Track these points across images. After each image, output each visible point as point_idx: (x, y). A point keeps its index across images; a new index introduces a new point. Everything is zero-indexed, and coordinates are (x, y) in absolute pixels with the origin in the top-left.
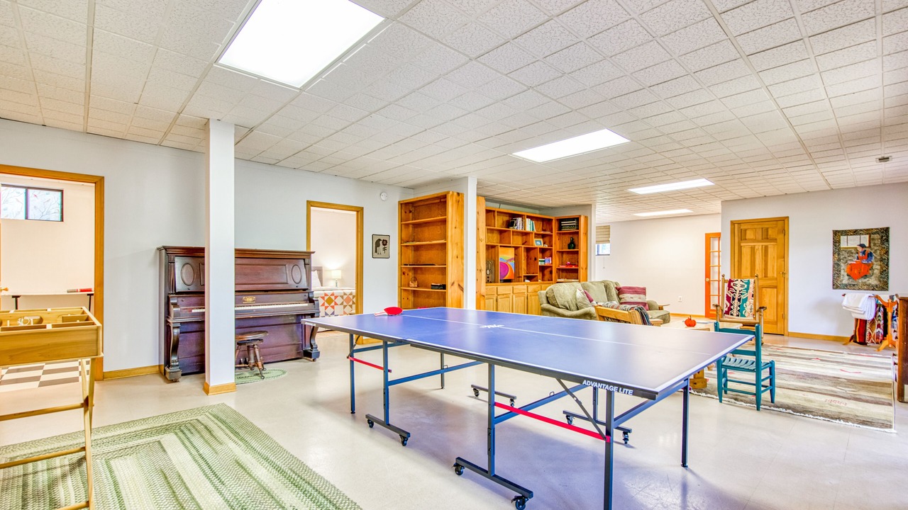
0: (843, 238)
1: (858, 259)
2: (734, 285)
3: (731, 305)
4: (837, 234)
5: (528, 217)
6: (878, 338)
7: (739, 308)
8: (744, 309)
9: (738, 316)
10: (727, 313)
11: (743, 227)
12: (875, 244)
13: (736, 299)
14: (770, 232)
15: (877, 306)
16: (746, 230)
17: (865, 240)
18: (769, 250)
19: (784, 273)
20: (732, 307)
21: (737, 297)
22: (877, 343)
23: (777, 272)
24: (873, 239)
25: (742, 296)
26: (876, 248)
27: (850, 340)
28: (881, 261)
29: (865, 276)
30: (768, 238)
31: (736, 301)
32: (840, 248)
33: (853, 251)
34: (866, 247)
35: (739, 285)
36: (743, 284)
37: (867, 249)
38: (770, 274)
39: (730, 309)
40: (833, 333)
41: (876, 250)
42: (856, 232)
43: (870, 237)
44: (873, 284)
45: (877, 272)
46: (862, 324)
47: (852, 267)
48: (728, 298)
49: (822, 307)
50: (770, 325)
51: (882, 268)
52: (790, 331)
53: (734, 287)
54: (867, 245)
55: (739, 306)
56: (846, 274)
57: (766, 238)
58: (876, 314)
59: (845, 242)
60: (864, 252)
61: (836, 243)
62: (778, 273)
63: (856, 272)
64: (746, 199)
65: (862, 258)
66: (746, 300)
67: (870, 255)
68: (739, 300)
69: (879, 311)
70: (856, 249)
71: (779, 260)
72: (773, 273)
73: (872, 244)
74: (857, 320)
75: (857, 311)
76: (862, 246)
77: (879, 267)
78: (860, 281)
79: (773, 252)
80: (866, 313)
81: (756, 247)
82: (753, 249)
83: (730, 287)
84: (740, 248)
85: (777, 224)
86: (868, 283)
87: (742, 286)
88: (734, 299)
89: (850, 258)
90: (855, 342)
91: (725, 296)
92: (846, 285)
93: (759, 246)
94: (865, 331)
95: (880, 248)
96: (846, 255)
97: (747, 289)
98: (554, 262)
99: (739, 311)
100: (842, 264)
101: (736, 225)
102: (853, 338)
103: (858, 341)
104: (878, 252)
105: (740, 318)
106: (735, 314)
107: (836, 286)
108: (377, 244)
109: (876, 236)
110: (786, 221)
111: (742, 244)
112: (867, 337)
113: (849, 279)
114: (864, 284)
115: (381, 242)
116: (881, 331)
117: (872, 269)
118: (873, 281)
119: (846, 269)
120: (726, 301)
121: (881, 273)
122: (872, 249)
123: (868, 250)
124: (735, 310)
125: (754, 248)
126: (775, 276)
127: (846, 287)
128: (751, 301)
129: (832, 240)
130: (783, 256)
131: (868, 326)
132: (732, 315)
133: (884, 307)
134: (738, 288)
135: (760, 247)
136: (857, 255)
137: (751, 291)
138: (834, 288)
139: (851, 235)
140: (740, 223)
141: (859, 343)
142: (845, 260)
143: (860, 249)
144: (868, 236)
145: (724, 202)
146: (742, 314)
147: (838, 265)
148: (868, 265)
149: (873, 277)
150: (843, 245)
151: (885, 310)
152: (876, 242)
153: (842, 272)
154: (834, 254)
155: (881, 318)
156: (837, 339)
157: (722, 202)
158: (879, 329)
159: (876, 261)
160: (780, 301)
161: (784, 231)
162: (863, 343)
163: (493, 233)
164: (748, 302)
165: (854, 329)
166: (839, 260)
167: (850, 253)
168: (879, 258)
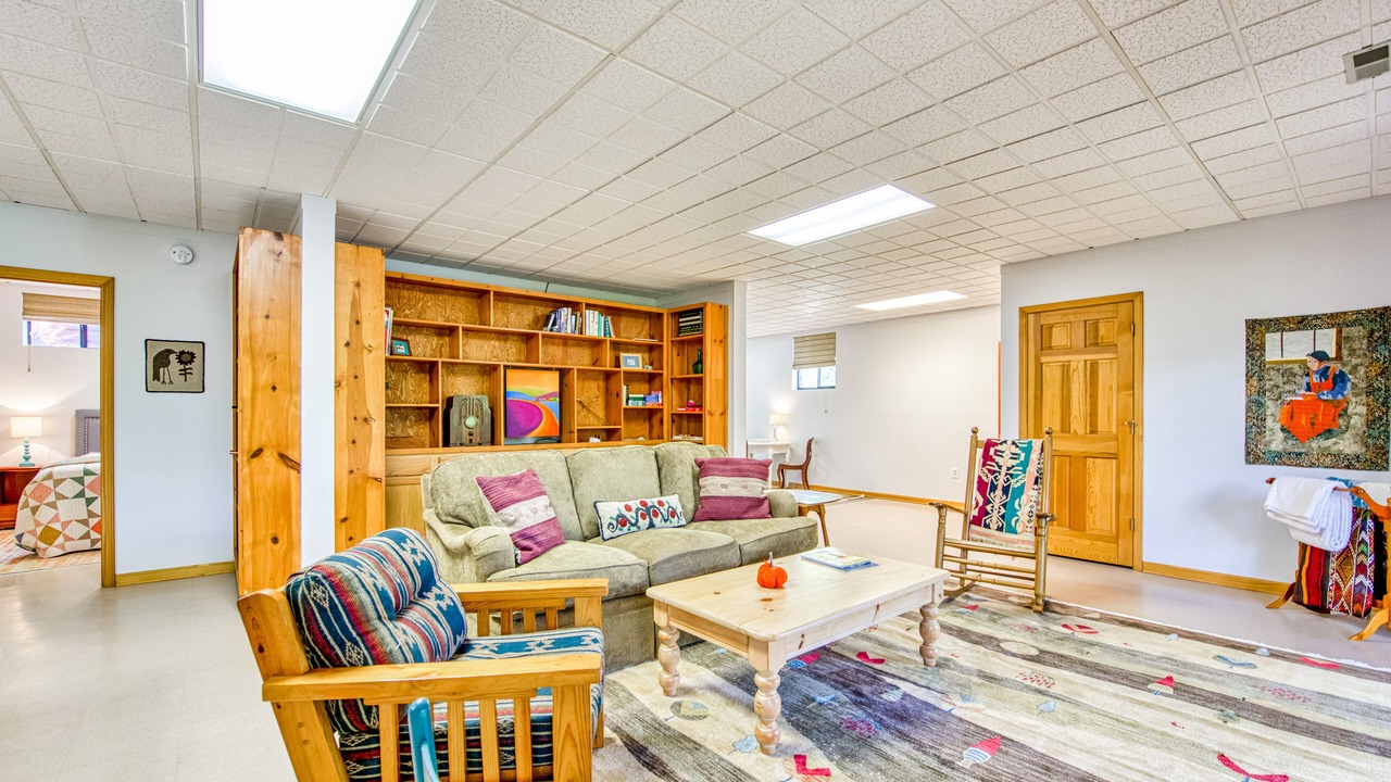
0: (1272, 339)
1: (1309, 389)
2: (999, 453)
3: (987, 502)
4: (1257, 329)
5: (589, 306)
6: (1358, 600)
7: (1003, 511)
8: (1014, 512)
9: (1000, 529)
10: (977, 521)
11: (1045, 320)
12: (1352, 352)
13: (1000, 488)
14: (1102, 330)
15: (1356, 513)
16: (1051, 327)
17: (1327, 341)
18: (1101, 372)
19: (1132, 425)
20: (988, 508)
21: (1001, 483)
22: (1357, 615)
23: (1118, 421)
24: (1348, 338)
25: (1012, 481)
26: (1354, 361)
27: (1287, 598)
28: (1369, 394)
29: (1328, 433)
30: (1097, 344)
31: (999, 492)
32: (1263, 363)
33: (1296, 369)
34: (1328, 359)
35: (1007, 455)
36: (1017, 451)
37: (1332, 365)
38: (1102, 426)
39: (983, 512)
40: (1246, 571)
41: (1355, 367)
42: (1302, 323)
43: (1339, 332)
44: (1347, 451)
45: (1357, 422)
46: (1315, 560)
47: (1293, 410)
48: (982, 486)
49: (1218, 506)
50: (1101, 544)
51: (1371, 411)
52: (1145, 559)
53: (997, 459)
54: (1332, 354)
55: (1004, 505)
56: (1278, 426)
57: (1094, 342)
58: (1353, 535)
59: (1276, 349)
60: (1324, 373)
61: (1255, 349)
62: (1120, 423)
63: (1303, 422)
64: (1050, 256)
65: (1320, 387)
66: (1021, 490)
67: (1340, 379)
68: (1006, 490)
69: (1363, 528)
70: (1303, 363)
71: (1123, 393)
72: (1110, 424)
73: (1345, 352)
74: (1304, 547)
75: (1302, 527)
76: (1320, 356)
77: (1363, 410)
78: (1314, 445)
79: (1108, 375)
80: (1327, 534)
81: (1073, 365)
82: (1066, 369)
83: (987, 457)
84: (1040, 367)
85: (1117, 311)
86: (1334, 449)
87: (1014, 456)
88: (994, 488)
89: (1287, 387)
90: (1300, 603)
91: (976, 479)
92: (1279, 455)
93: (1078, 361)
94: (1325, 577)
95: (1367, 361)
96: (1279, 380)
97: (1025, 464)
98: (668, 401)
99: (1003, 517)
100: (1269, 403)
101: (1031, 317)
102: (1292, 592)
103: (1305, 601)
104: (1362, 370)
105: (1004, 535)
106: (994, 526)
107: (1253, 456)
108: (161, 360)
109: (1355, 331)
110: (1137, 304)
111: (1043, 359)
112: (1330, 595)
113: (1286, 439)
114: (1325, 453)
115: (172, 357)
116: (1368, 583)
117: (1344, 413)
118: (1347, 445)
119: (1278, 415)
120: (976, 493)
121: (1370, 424)
122: (1344, 365)
123: (1336, 367)
124: (995, 516)
125: (1069, 366)
126: (1114, 430)
127: (1278, 458)
128: (1030, 493)
129: (1244, 344)
130: (1131, 385)
131: (1333, 565)
132: (987, 526)
133: (1375, 518)
134: (1005, 461)
135: (1082, 363)
136: (1306, 379)
137: (1032, 470)
138: (1248, 462)
139: (1291, 330)
140: (1039, 311)
141: (1307, 607)
142: (1276, 392)
143: (1314, 365)
144: (1333, 332)
145: (1009, 267)
146: (1009, 524)
147: (1260, 405)
148: (1336, 404)
149: (1347, 435)
150: (1272, 355)
151: (1379, 526)
152: (1356, 345)
153: (1269, 422)
154: (1248, 378)
155: (1370, 550)
156: (1255, 587)
157: (1002, 266)
158: (1361, 578)
159: (1356, 395)
160: (1123, 491)
161: (1133, 328)
162: (1320, 608)
163: (506, 340)
164: (1024, 497)
165: (1297, 568)
166: (1261, 392)
167: (1289, 375)
168: (1363, 385)
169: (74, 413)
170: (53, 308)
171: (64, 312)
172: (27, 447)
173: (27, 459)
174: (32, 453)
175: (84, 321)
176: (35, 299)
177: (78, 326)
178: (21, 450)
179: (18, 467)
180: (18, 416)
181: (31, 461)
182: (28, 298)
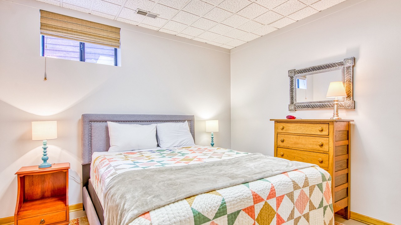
169: (80, 117)
170: (64, 25)
171: (72, 30)
172: (45, 149)
173: (45, 160)
174: (49, 154)
175: (83, 39)
176: (51, 16)
177: (78, 43)
178: (39, 151)
179: (37, 169)
180: (37, 121)
181: (49, 162)
182: (44, 15)
